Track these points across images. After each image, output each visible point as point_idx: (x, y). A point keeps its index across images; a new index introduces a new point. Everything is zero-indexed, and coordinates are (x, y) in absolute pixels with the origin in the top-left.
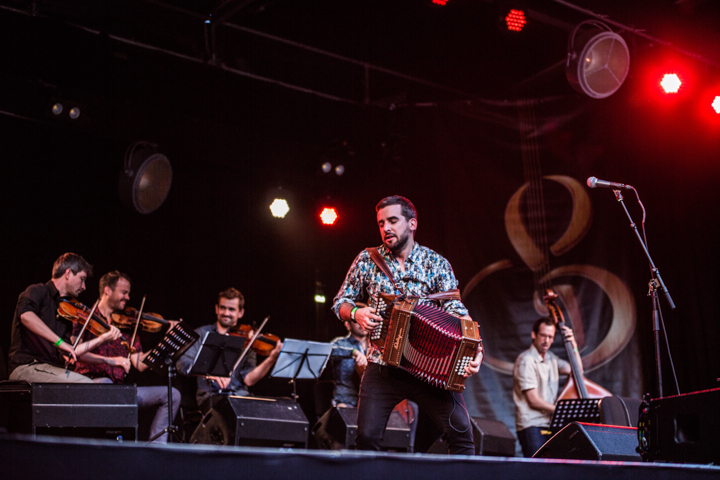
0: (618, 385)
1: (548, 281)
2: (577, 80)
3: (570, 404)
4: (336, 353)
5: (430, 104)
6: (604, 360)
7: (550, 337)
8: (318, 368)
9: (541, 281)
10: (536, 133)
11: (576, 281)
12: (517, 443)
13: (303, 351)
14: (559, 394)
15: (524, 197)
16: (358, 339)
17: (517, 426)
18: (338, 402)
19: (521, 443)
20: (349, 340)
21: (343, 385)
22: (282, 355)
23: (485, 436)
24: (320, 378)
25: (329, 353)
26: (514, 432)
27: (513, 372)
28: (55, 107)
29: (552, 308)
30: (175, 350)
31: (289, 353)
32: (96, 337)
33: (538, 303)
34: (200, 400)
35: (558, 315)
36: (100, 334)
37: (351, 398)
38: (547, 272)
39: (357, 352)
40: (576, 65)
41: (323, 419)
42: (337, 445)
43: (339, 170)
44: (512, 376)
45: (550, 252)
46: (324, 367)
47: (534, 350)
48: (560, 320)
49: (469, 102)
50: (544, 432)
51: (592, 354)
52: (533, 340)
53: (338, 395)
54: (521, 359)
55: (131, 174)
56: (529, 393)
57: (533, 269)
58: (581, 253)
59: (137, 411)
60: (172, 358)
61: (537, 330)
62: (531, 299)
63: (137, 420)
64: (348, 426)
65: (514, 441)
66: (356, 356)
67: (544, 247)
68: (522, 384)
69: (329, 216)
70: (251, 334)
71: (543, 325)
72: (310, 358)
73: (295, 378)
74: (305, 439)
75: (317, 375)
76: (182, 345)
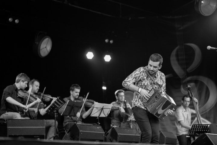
0: (212, 119)
1: (186, 82)
2: (199, 9)
3: (197, 126)
4: (113, 108)
5: (143, 18)
6: (207, 110)
7: (188, 102)
8: (107, 113)
9: (184, 82)
10: (182, 28)
11: (196, 82)
12: (177, 140)
13: (102, 107)
14: (192, 123)
15: (177, 51)
16: (120, 102)
17: (177, 134)
18: (113, 125)
19: (178, 140)
20: (117, 103)
21: (115, 119)
22: (94, 108)
23: (166, 138)
24: (107, 117)
25: (111, 108)
26: (176, 136)
27: (175, 115)
28: (10, 19)
29: (189, 91)
30: (57, 107)
31: (97, 108)
32: (32, 102)
33: (182, 89)
34: (64, 125)
35: (191, 94)
36: (33, 101)
37: (118, 124)
38: (186, 78)
39: (120, 107)
40: (198, 4)
41: (110, 131)
42: (114, 141)
43: (111, 42)
44: (174, 116)
45: (187, 71)
46: (109, 113)
47: (182, 107)
48: (192, 96)
49: (157, 17)
50: (187, 136)
51: (202, 108)
52: (182, 103)
53: (113, 123)
54: (177, 110)
55: (38, 43)
56: (181, 122)
57: (181, 77)
58: (198, 71)
59: (45, 129)
60: (56, 110)
61: (183, 99)
62: (180, 88)
63: (45, 132)
64: (118, 134)
65: (176, 139)
66: (120, 109)
67: (185, 69)
68: (178, 119)
69: (108, 58)
70: (84, 100)
71: (185, 98)
72: (104, 110)
73: (99, 117)
74: (103, 139)
75: (107, 116)
76: (59, 105)
